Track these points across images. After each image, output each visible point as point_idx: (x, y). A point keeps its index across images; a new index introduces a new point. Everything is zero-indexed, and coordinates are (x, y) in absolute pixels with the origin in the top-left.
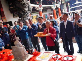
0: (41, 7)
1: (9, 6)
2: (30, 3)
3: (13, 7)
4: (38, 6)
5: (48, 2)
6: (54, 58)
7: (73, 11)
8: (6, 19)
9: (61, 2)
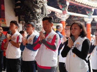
1: (16, 4)
4: (61, 12)
8: (6, 23)
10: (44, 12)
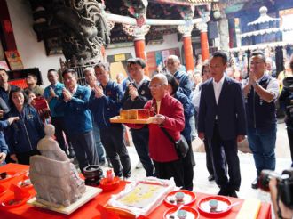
0: (144, 27)
1: (34, 15)
2: (105, 10)
3: (47, 19)
4: (132, 21)
5: (168, 11)
6: (168, 202)
7: (249, 44)
8: (20, 61)
9: (212, 12)
10: (103, 30)
